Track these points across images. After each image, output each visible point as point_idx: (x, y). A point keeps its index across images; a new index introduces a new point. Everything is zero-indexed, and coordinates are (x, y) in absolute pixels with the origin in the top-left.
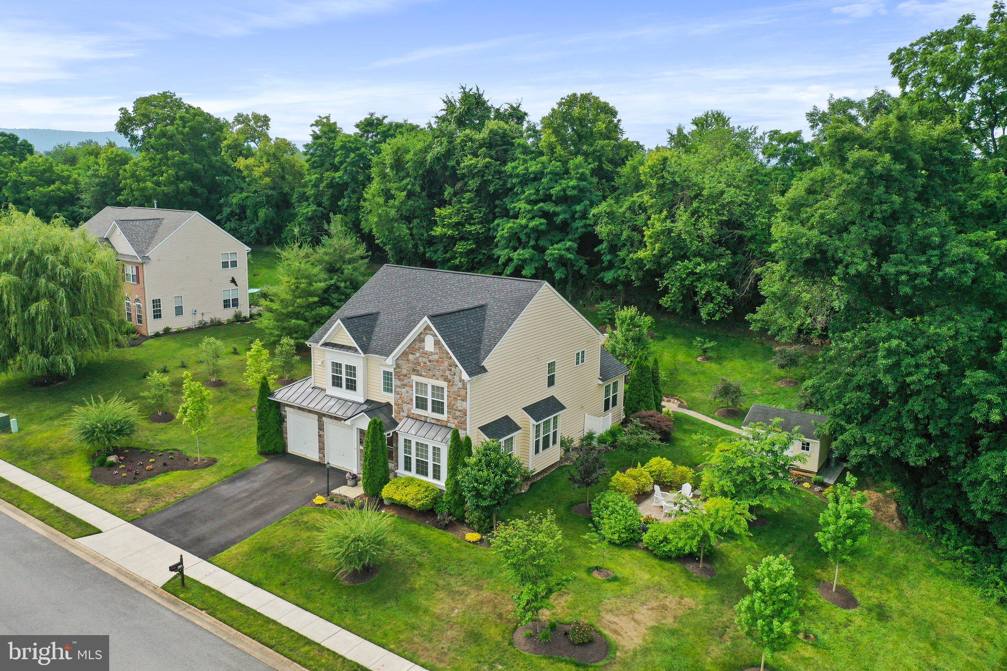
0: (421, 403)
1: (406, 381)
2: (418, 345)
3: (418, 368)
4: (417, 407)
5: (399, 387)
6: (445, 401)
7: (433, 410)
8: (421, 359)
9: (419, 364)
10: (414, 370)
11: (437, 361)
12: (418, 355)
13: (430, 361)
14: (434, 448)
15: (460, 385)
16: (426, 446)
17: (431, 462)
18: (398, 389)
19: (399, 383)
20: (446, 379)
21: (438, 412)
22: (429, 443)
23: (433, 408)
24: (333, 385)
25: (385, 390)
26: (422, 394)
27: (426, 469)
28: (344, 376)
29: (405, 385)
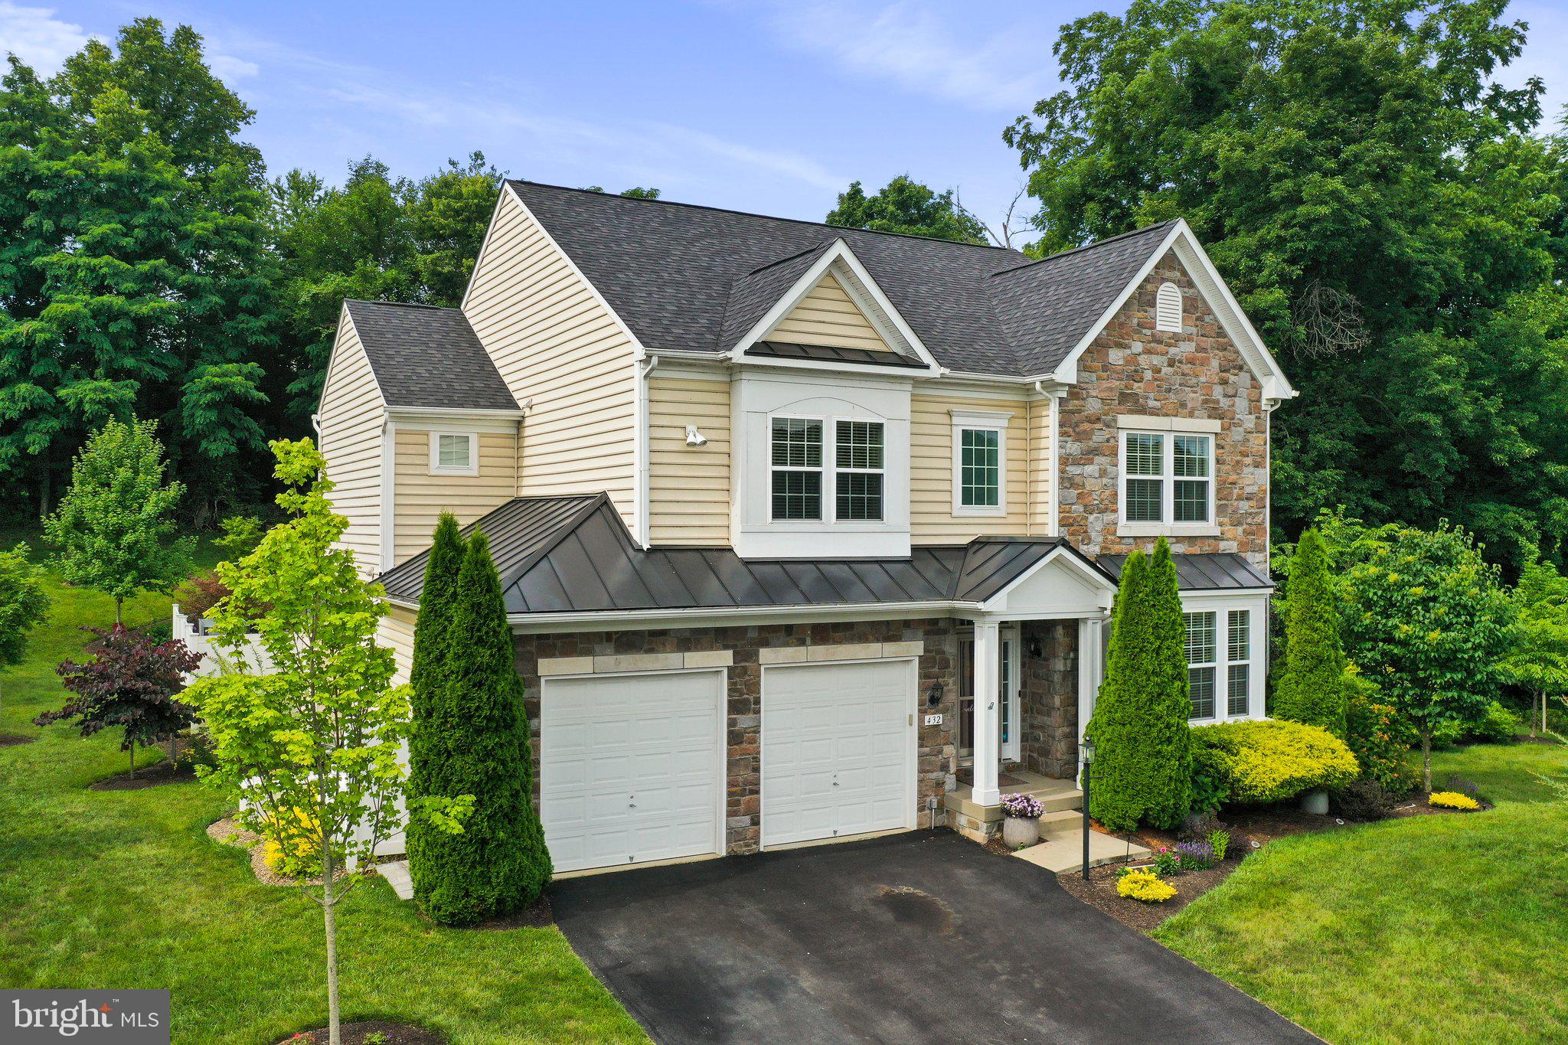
0: (1143, 501)
1: (1098, 437)
2: (1136, 315)
3: (1137, 388)
4: (1131, 516)
5: (1076, 463)
6: (1211, 479)
7: (1178, 517)
8: (1144, 360)
9: (1136, 376)
10: (1123, 397)
11: (1191, 361)
12: (1137, 347)
13: (1171, 363)
14: (1232, 615)
15: (1250, 422)
16: (1210, 617)
17: (1222, 664)
18: (1073, 470)
19: (1074, 448)
20: (1215, 413)
21: (1189, 518)
22: (1219, 605)
23: (1177, 506)
24: (778, 513)
25: (967, 499)
26: (1144, 471)
27: (1210, 691)
28: (829, 470)
29: (1095, 452)
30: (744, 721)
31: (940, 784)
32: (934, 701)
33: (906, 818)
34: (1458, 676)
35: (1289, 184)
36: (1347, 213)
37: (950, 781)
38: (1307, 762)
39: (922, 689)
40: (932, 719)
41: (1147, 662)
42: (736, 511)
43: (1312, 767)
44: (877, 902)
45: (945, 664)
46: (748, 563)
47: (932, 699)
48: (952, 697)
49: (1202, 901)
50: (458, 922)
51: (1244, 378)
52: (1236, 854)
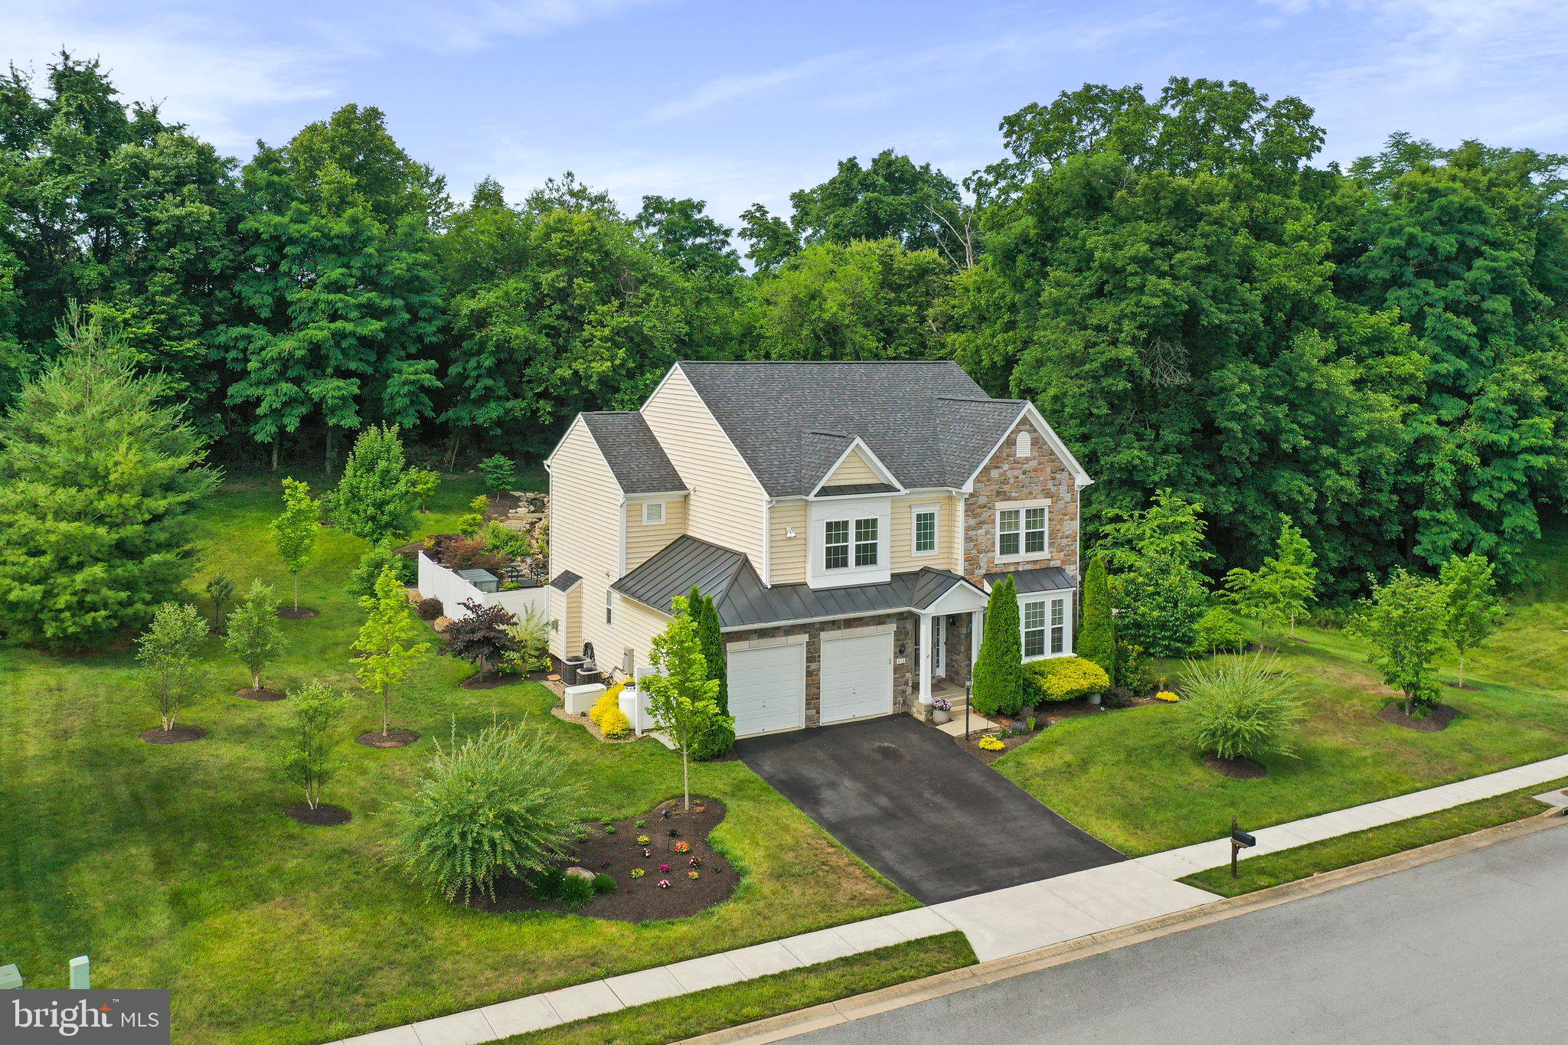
0: (1009, 545)
1: (985, 516)
2: (1006, 451)
3: (1006, 488)
4: (1002, 553)
5: (973, 529)
6: (1046, 530)
7: (1027, 550)
8: (1010, 474)
9: (1006, 482)
10: (998, 493)
11: (1035, 470)
12: (1006, 467)
13: (1024, 473)
14: (1054, 602)
15: (1068, 497)
16: (1042, 604)
17: (1048, 628)
18: (972, 533)
19: (972, 522)
20: (1048, 494)
21: (1034, 550)
22: (1047, 598)
23: (1027, 545)
24: (828, 566)
25: (919, 548)
26: (1010, 528)
27: (1042, 642)
28: (852, 543)
29: (982, 523)
30: (813, 666)
31: (904, 692)
32: (901, 652)
33: (888, 709)
34: (1168, 634)
35: (1138, 280)
36: (1174, 302)
37: (909, 690)
38: (1082, 681)
39: (896, 646)
40: (901, 661)
41: (1001, 636)
42: (809, 566)
43: (1084, 684)
44: (874, 750)
45: (907, 634)
46: (815, 591)
47: (900, 651)
48: (910, 649)
49: (1016, 750)
50: (702, 759)
51: (1065, 474)
52: (1039, 727)
